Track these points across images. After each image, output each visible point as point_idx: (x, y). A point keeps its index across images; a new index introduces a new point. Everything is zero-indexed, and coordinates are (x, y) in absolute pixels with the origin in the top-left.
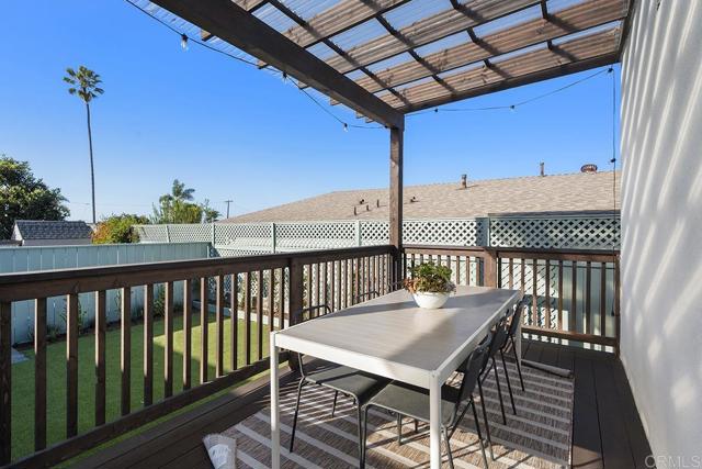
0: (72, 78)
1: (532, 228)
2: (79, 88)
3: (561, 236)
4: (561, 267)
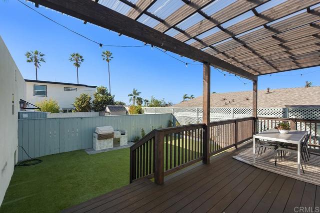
0: (104, 55)
1: (307, 112)
2: (106, 58)
4: (316, 125)
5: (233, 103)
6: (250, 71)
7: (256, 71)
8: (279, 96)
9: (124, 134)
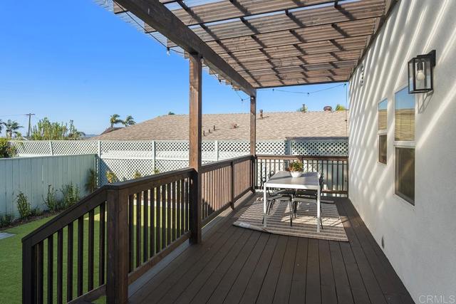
1: (311, 146)
3: (324, 150)
4: (328, 164)
5: (214, 132)
6: (249, 80)
7: (256, 81)
8: (276, 122)
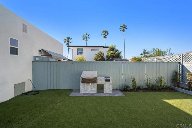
2: (122, 30)
9: (109, 81)
